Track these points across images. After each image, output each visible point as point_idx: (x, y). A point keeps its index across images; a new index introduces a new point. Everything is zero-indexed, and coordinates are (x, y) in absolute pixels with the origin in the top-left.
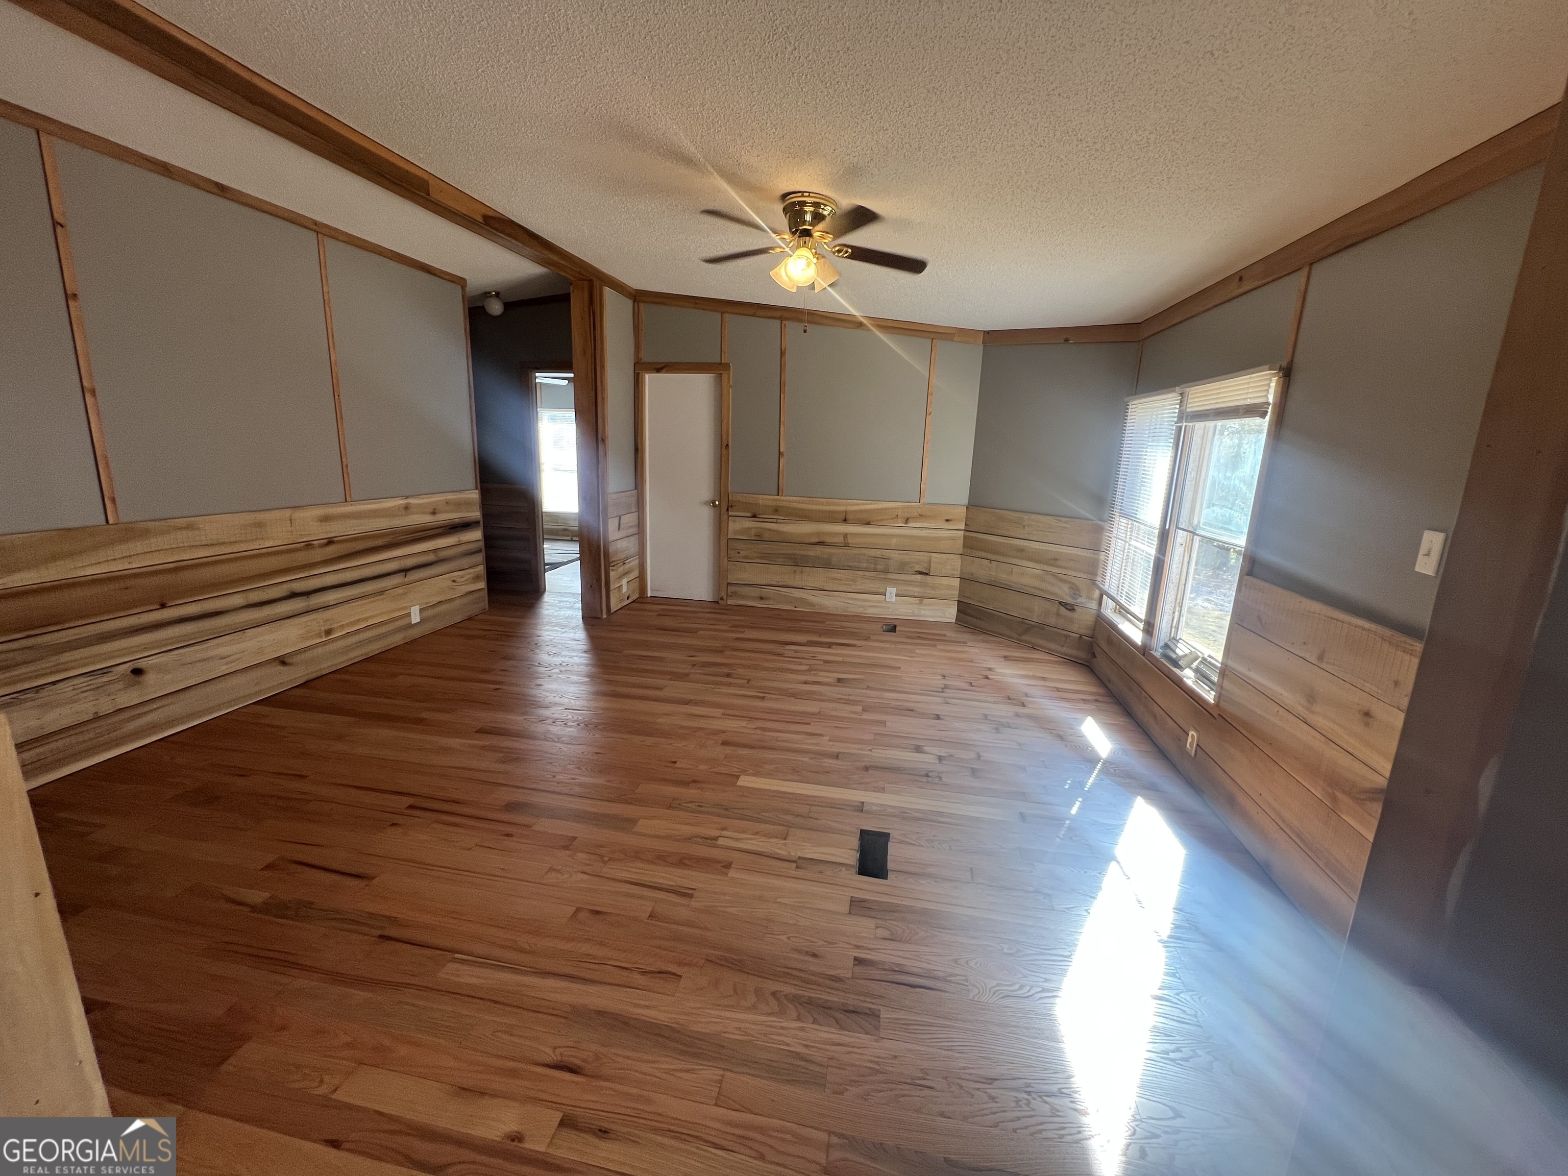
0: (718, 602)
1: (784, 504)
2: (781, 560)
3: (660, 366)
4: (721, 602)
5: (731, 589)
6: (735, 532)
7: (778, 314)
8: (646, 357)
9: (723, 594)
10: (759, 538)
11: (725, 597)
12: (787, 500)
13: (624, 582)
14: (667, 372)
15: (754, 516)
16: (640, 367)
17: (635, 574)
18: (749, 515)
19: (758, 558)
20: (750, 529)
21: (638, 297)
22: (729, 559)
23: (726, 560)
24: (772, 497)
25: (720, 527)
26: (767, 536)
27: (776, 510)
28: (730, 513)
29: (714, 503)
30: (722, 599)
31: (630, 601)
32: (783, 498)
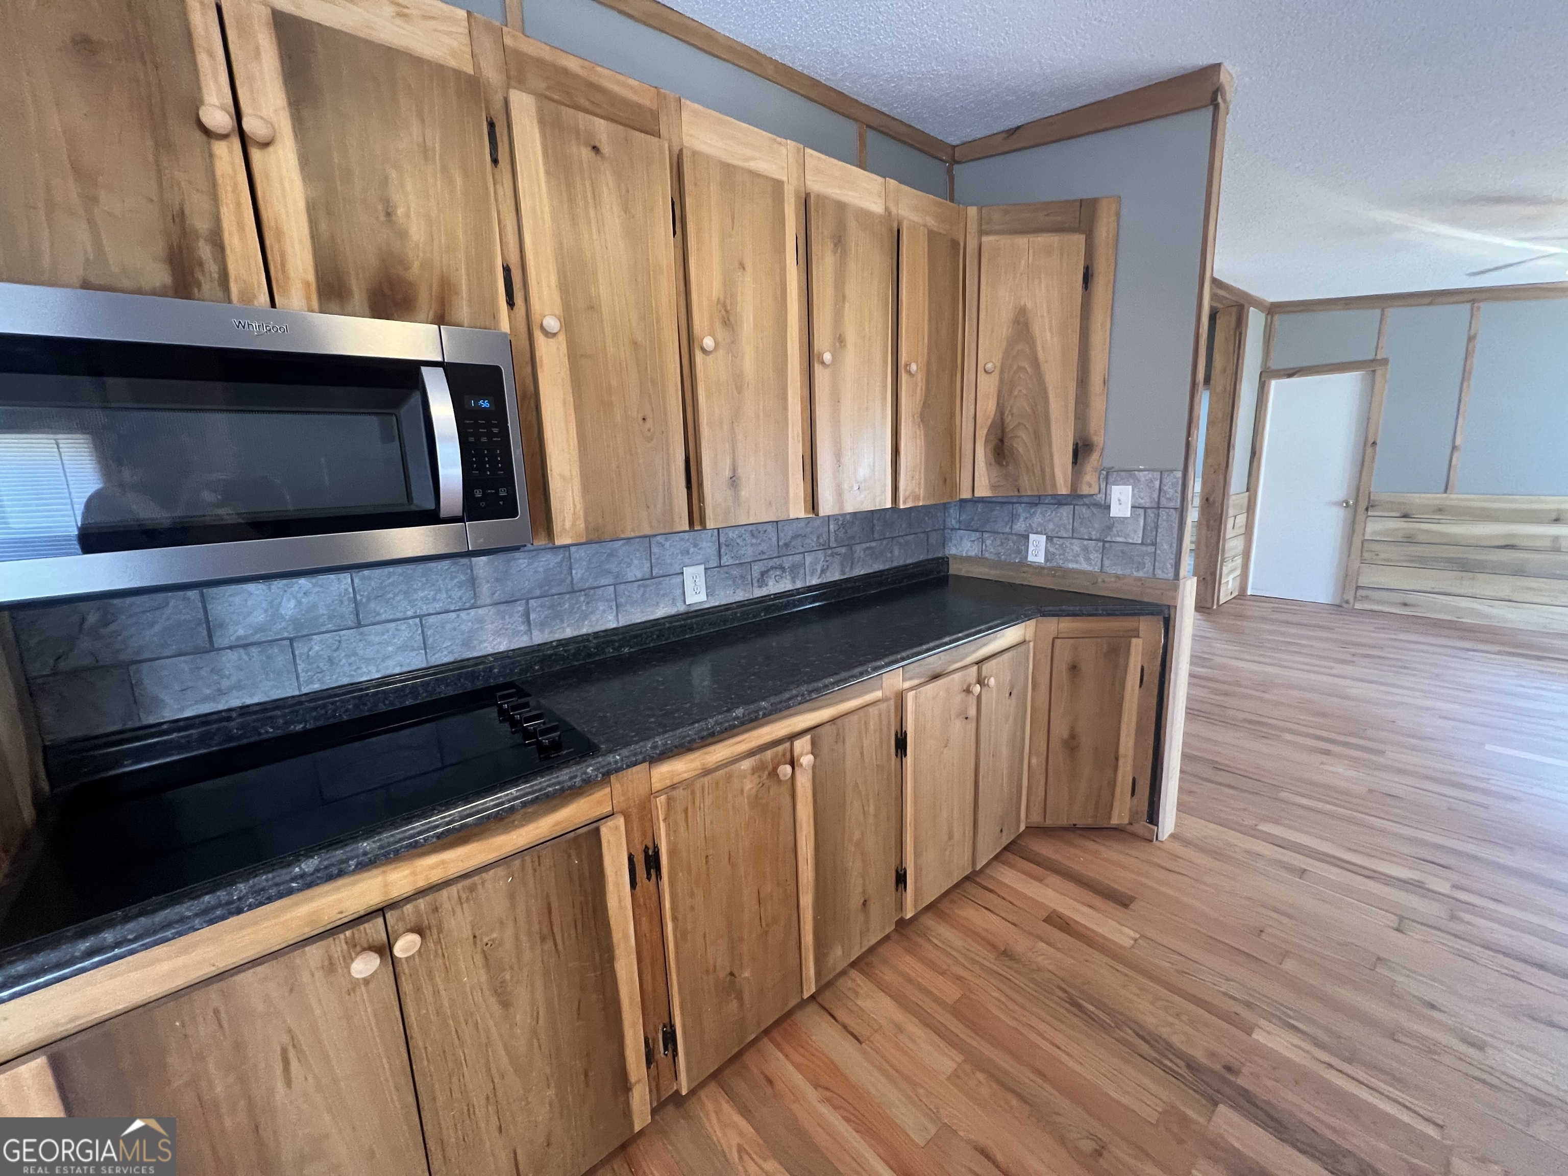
0: (1341, 606)
1: (1455, 503)
2: (1442, 564)
3: (1291, 372)
4: (1345, 605)
5: (1361, 593)
6: (1375, 533)
7: (1469, 297)
8: (1274, 365)
9: (1350, 596)
10: (1409, 539)
11: (1351, 601)
12: (1454, 498)
13: (1231, 578)
14: (1301, 376)
15: (1405, 516)
16: (1266, 375)
17: (1238, 572)
18: (1398, 515)
19: (1406, 561)
20: (1396, 530)
21: (1273, 310)
22: (1363, 561)
23: (1358, 562)
24: (1438, 495)
25: (1352, 528)
26: (1420, 538)
27: (1440, 510)
28: (1370, 513)
29: (1347, 503)
30: (1347, 602)
31: (1233, 596)
32: (1453, 496)
